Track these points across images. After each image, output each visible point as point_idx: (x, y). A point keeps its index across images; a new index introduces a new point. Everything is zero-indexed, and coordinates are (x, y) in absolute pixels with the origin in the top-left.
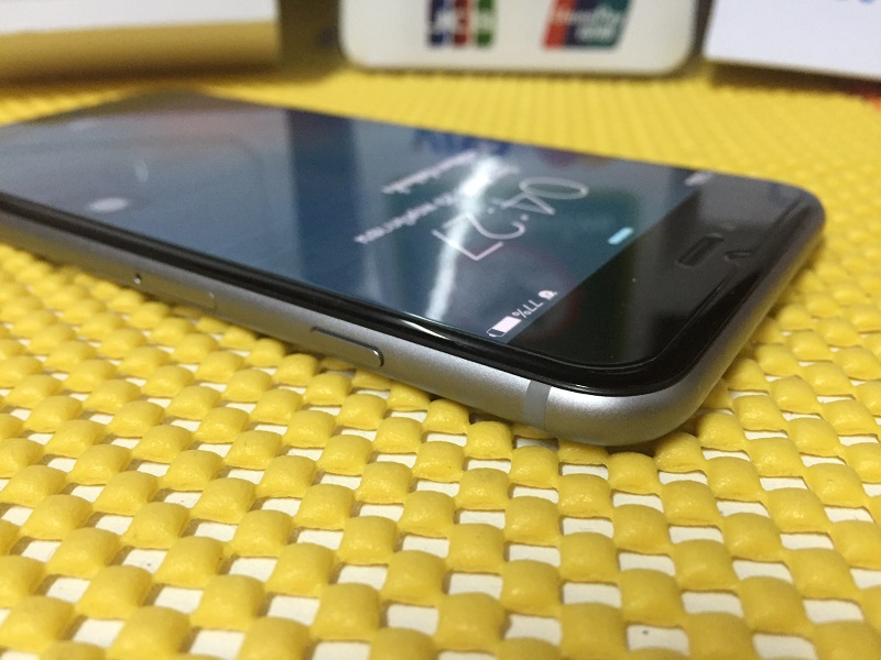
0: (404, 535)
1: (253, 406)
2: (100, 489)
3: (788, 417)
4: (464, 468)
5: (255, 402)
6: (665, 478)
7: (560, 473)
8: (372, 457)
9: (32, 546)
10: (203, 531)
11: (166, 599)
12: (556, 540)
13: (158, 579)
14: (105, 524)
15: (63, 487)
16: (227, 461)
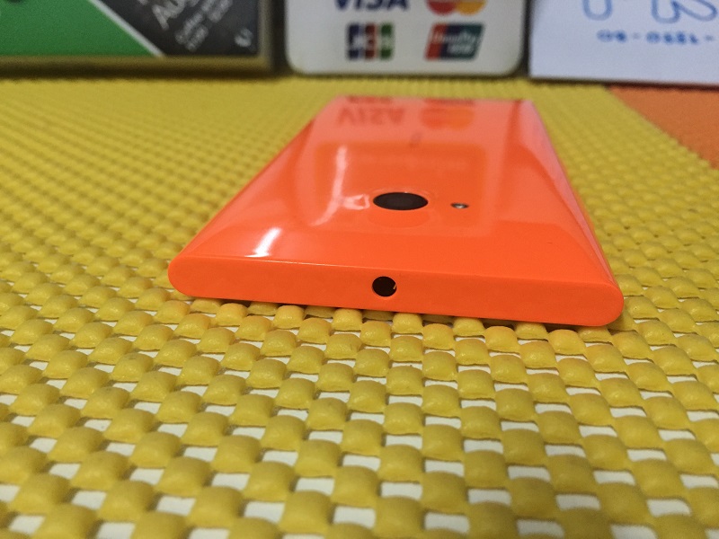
1: (176, 326)
2: (64, 382)
4: (324, 364)
5: (178, 324)
6: (461, 369)
7: (390, 366)
9: (17, 418)
10: (139, 406)
11: (112, 448)
12: (383, 408)
13: (107, 436)
14: (69, 402)
15: (40, 379)
16: (156, 361)
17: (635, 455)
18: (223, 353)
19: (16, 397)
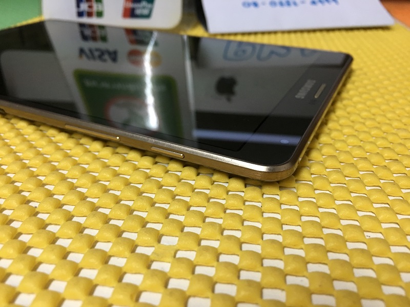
0: (206, 217)
2: (98, 199)
3: (347, 179)
4: (227, 194)
5: (150, 169)
6: (301, 199)
7: (263, 197)
8: (193, 190)
9: (75, 218)
11: (125, 235)
12: (261, 219)
13: (122, 229)
14: (100, 210)
15: (83, 198)
16: (141, 190)
17: (394, 249)
18: (176, 186)
19: (74, 207)
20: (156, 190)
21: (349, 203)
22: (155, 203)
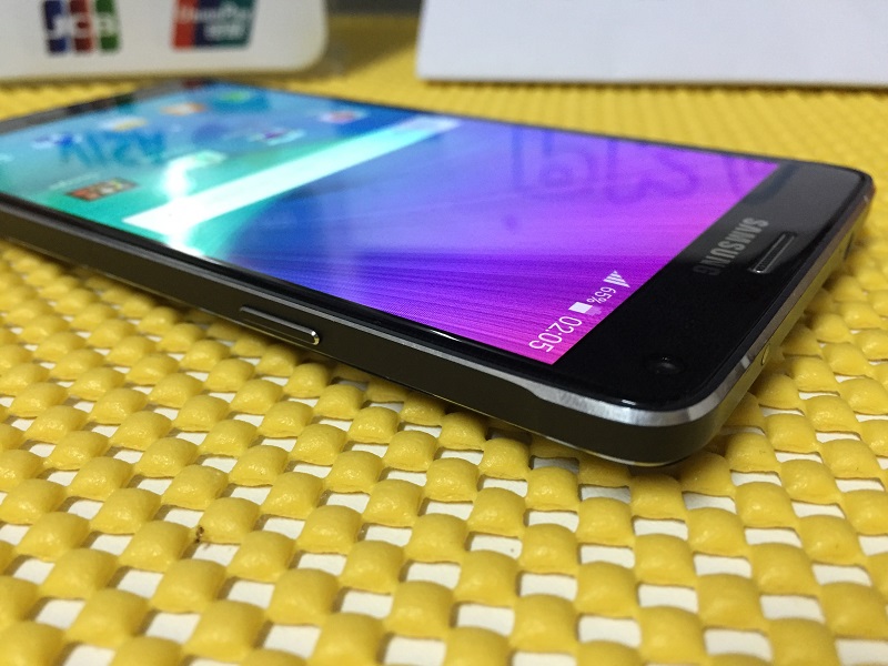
0: (472, 535)
1: (316, 401)
2: (168, 482)
3: (861, 418)
4: (531, 466)
5: (317, 397)
8: (437, 453)
10: (271, 525)
11: (239, 592)
12: (631, 541)
13: (231, 572)
14: (173, 517)
15: (130, 479)
18: (387, 444)
19: (101, 505)
20: (332, 456)
21: (877, 486)
22: (328, 493)
